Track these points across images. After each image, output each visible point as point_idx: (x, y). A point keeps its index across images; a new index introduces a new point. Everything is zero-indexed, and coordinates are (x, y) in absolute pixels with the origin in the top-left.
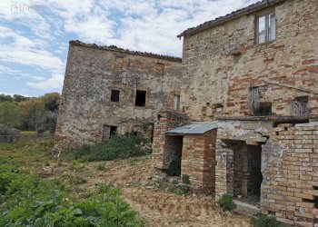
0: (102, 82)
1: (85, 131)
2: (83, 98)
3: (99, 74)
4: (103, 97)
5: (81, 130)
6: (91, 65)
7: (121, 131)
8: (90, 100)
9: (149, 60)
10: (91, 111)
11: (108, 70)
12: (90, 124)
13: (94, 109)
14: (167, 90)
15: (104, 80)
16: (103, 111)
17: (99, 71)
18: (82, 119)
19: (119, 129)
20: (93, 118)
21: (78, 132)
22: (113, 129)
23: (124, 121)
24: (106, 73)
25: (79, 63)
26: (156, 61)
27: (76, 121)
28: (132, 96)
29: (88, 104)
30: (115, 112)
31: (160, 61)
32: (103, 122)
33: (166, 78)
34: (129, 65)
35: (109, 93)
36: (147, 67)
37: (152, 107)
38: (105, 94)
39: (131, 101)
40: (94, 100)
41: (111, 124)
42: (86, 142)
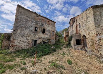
1: (25, 42)
2: (24, 29)
3: (30, 21)
4: (32, 29)
5: (24, 42)
6: (27, 17)
7: (38, 42)
8: (27, 30)
9: (46, 19)
10: (28, 34)
12: (27, 39)
13: (29, 34)
14: (51, 29)
15: (32, 23)
16: (32, 35)
17: (30, 19)
18: (24, 37)
20: (29, 37)
21: (22, 42)
22: (36, 41)
23: (39, 38)
24: (33, 21)
25: (22, 14)
26: (47, 20)
27: (21, 38)
28: (41, 30)
29: (26, 32)
30: (36, 35)
31: (49, 21)
32: (32, 38)
33: (50, 26)
34: (40, 20)
35: (34, 28)
36: (45, 22)
37: (47, 34)
39: (41, 32)
40: (29, 30)
41: (35, 39)
42: (26, 46)
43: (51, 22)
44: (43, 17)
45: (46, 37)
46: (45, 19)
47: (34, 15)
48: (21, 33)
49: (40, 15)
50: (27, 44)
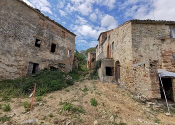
0: (29, 31)
1: (12, 66)
2: (11, 39)
3: (27, 25)
4: (29, 42)
5: (8, 65)
6: (19, 15)
7: (42, 67)
8: (18, 42)
9: (58, 28)
10: (19, 51)
11: (34, 25)
13: (22, 50)
14: (66, 46)
15: (31, 31)
16: (29, 52)
17: (26, 22)
18: (9, 56)
19: (40, 66)
20: (21, 56)
21: (5, 67)
22: (36, 65)
23: (44, 61)
24: (32, 26)
25: (8, 9)
26: (62, 29)
28: (49, 46)
29: (16, 45)
31: (64, 30)
32: (29, 60)
33: (65, 40)
34: (47, 26)
35: (34, 40)
36: (57, 31)
37: (59, 54)
38: (31, 40)
39: (48, 49)
40: (22, 42)
41: (35, 62)
42: (13, 75)
43: (69, 34)
44: (53, 21)
45: (56, 59)
46: (57, 26)
47: (35, 15)
48: (3, 46)
49: (47, 18)
50: (16, 70)
